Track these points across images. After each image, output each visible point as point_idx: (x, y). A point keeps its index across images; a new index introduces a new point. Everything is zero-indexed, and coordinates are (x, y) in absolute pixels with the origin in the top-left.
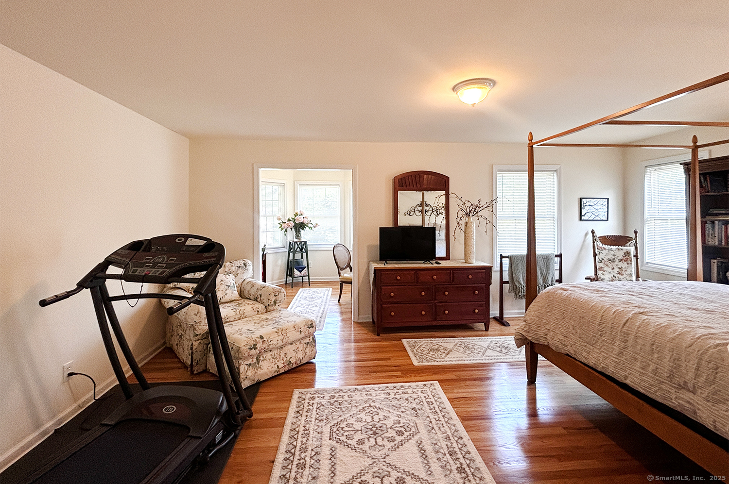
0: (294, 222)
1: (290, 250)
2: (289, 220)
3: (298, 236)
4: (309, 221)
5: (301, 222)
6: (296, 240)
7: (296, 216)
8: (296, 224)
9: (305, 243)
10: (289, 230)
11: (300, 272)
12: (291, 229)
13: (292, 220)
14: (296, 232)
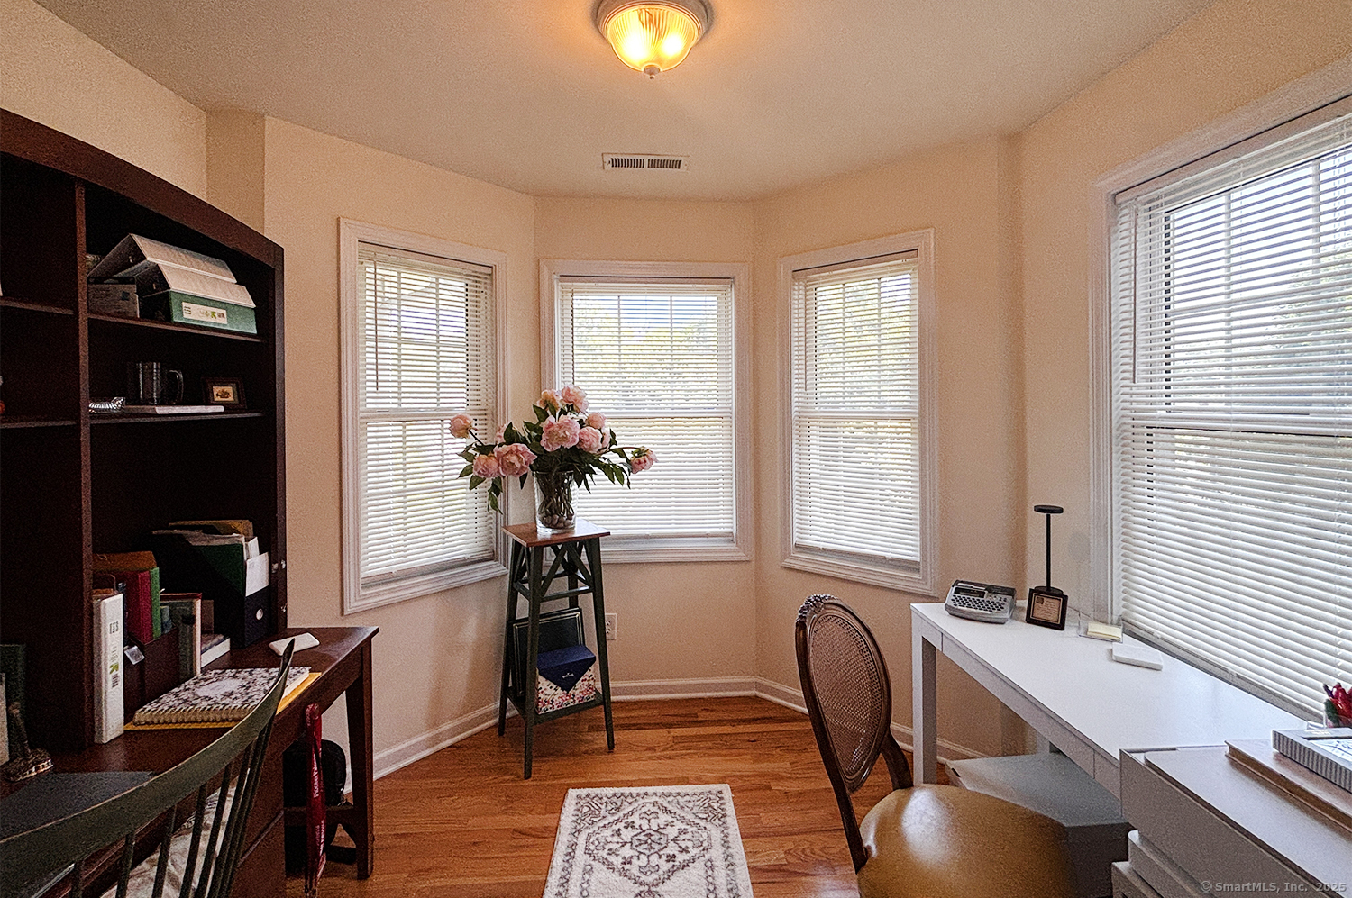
0: (534, 443)
1: (516, 577)
2: (511, 437)
3: (556, 510)
4: (608, 438)
5: (568, 446)
6: (544, 532)
7: (542, 415)
8: (543, 456)
9: (592, 543)
10: (512, 483)
11: (567, 686)
12: (523, 479)
13: (523, 433)
14: (547, 490)
